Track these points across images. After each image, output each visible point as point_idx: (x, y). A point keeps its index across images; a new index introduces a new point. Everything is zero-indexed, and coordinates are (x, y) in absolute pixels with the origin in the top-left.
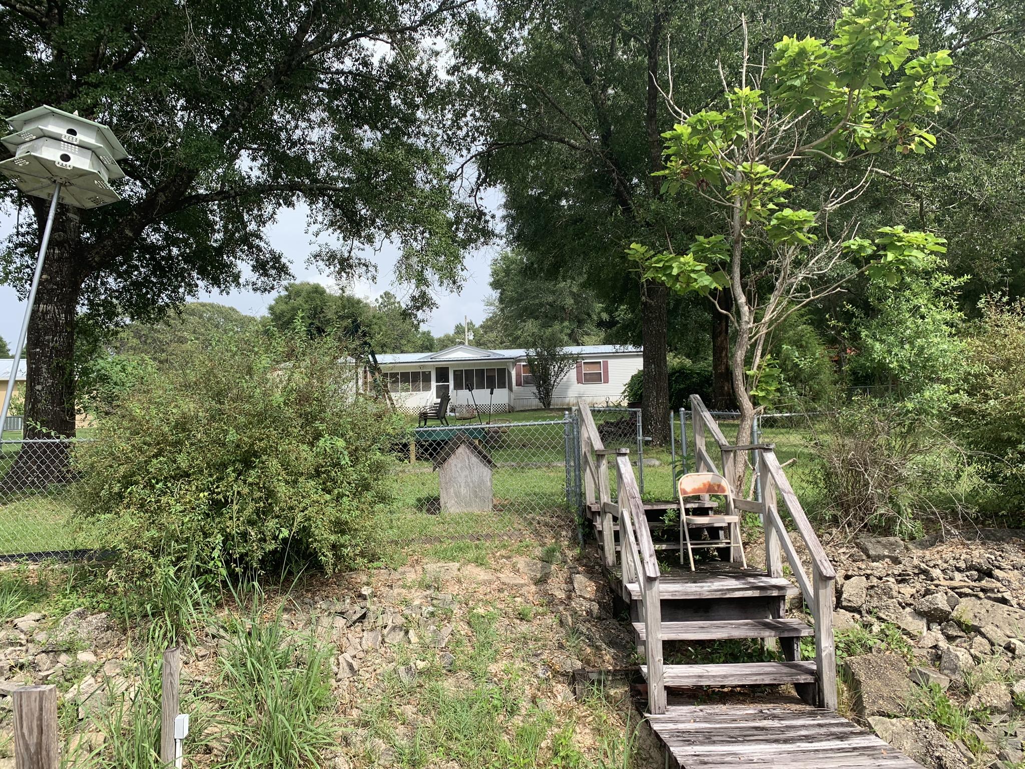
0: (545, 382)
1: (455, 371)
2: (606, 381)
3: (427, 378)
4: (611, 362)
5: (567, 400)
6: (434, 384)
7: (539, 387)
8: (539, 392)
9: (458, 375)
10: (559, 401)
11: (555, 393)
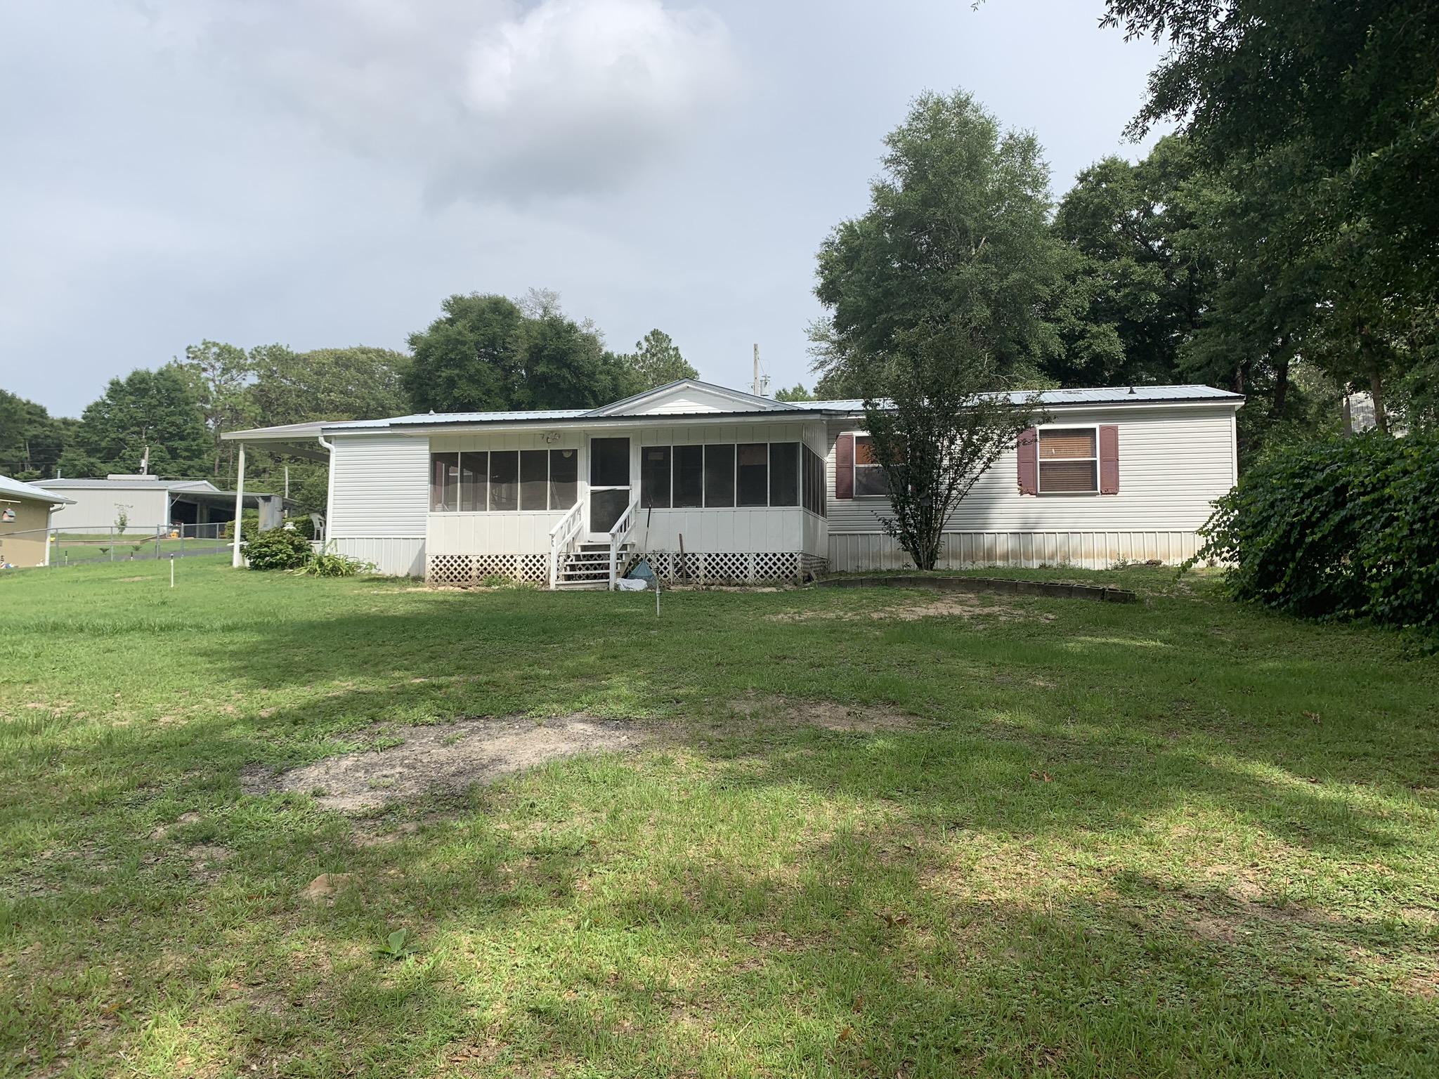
0: (919, 489)
1: (646, 452)
2: (1112, 488)
3: (564, 471)
4: (1128, 431)
5: (987, 540)
6: (584, 489)
7: (900, 503)
8: (903, 518)
9: (654, 462)
10: (963, 544)
11: (953, 522)
